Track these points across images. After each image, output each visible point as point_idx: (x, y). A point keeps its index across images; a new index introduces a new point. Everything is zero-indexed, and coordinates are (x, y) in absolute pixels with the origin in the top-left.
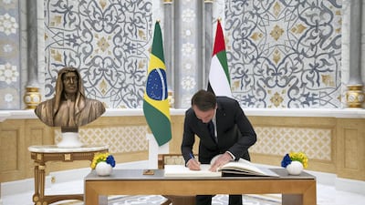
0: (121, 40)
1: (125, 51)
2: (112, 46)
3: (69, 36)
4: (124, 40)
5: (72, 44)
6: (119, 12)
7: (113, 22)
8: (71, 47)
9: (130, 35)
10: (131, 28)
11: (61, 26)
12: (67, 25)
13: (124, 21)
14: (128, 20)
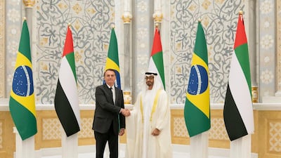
0: (91, 53)
1: (94, 61)
2: (84, 57)
3: (52, 52)
4: (92, 53)
5: (55, 57)
6: (90, 32)
7: (85, 40)
8: (54, 60)
9: (97, 49)
10: (98, 43)
11: (47, 45)
12: (51, 44)
13: (93, 38)
14: (96, 37)
